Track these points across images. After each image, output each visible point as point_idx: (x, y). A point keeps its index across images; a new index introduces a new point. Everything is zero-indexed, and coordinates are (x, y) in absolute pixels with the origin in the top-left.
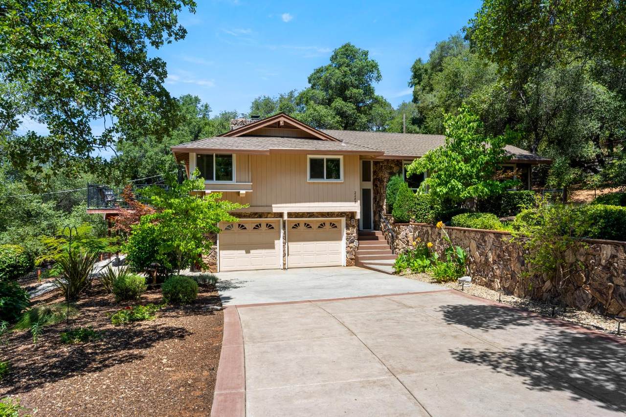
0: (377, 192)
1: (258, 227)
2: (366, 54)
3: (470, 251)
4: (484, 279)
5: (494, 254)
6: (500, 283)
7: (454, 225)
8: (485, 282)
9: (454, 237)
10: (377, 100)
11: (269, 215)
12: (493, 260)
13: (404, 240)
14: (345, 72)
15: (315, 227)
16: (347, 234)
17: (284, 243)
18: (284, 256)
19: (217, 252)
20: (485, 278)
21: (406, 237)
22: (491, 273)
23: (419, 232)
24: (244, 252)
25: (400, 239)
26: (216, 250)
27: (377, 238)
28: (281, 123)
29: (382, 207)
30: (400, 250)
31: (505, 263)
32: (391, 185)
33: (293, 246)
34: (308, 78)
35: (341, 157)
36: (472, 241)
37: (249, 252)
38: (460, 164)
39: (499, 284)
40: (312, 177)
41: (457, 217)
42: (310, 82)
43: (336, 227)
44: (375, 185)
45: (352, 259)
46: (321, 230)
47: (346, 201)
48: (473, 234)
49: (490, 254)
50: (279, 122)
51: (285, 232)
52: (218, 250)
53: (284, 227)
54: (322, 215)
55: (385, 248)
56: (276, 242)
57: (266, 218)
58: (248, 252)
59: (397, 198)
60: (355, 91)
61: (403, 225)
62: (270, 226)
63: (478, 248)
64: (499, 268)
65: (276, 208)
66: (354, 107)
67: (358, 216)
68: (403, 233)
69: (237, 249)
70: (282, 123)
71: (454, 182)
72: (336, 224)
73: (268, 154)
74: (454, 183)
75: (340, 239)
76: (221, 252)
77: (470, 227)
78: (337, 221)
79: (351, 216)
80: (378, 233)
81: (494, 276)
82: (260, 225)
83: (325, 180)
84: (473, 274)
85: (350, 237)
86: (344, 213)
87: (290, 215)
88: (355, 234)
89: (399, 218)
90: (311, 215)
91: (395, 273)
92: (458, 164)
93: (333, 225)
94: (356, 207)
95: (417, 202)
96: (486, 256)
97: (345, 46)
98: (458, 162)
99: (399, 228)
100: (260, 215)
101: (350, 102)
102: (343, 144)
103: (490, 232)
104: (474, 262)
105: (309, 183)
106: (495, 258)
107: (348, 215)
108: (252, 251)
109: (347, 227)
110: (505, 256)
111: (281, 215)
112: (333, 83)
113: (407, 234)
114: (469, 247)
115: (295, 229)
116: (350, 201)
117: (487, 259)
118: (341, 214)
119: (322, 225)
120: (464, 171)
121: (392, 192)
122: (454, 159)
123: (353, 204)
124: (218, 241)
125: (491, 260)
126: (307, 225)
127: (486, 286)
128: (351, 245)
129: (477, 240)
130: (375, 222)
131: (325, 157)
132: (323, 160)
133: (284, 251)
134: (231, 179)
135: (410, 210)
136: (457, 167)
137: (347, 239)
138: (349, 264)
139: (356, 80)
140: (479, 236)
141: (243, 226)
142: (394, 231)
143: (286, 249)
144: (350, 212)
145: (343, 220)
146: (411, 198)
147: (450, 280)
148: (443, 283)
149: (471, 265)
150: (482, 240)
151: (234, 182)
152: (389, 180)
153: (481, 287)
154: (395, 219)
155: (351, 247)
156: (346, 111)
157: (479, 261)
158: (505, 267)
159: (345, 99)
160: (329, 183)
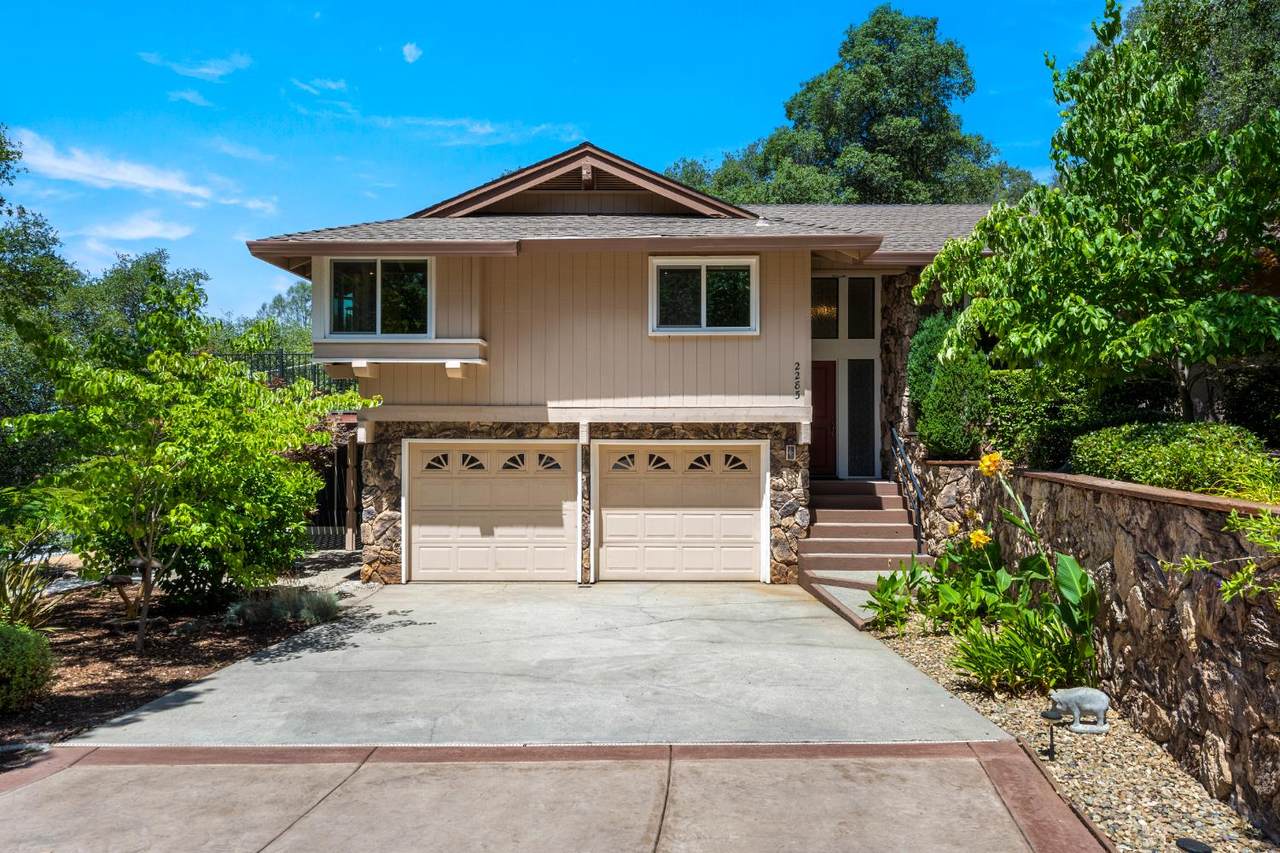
0: (889, 369)
1: (515, 462)
2: (930, 26)
3: (1113, 577)
4: (1162, 713)
5: (1202, 608)
6: (1231, 756)
7: (1078, 469)
8: (1167, 729)
9: (1064, 514)
10: (961, 145)
11: (544, 431)
12: (1200, 637)
13: (954, 512)
14: (871, 76)
15: (679, 465)
16: (775, 488)
17: (586, 510)
18: (586, 546)
19: (399, 530)
20: (1169, 710)
21: (959, 502)
22: (1190, 696)
23: (982, 490)
24: (477, 531)
25: (939, 510)
26: (398, 524)
27: (877, 504)
28: (584, 172)
29: (898, 409)
30: (938, 542)
31: (1254, 667)
32: (921, 344)
33: (617, 520)
34: (786, 106)
35: (752, 262)
36: (1121, 537)
37: (491, 534)
38: (1100, 239)
39: (1225, 765)
40: (665, 320)
41: (1091, 438)
42: (789, 113)
43: (743, 467)
44: (885, 349)
45: (789, 563)
46: (696, 473)
47: (766, 393)
48: (1123, 509)
49: (1187, 606)
50: (580, 169)
51: (589, 479)
52: (403, 525)
53: (586, 464)
54: (700, 431)
55: (896, 532)
56: (566, 505)
57: (536, 437)
58: (487, 532)
59: (935, 381)
60: (898, 121)
61: (950, 466)
62: (548, 462)
63: (1142, 569)
64: (1224, 682)
65: (558, 412)
66: (895, 164)
67: (805, 438)
68: (948, 491)
69: (459, 524)
70: (586, 174)
71: (1073, 305)
72: (744, 459)
73: (513, 252)
74: (1074, 310)
75: (756, 504)
76: (415, 529)
77: (1128, 478)
78: (747, 450)
79: (783, 434)
80: (885, 489)
81: (1203, 715)
82: (522, 457)
83: (704, 331)
84: (1125, 675)
85: (785, 498)
86: (767, 426)
87: (598, 430)
88: (798, 491)
89: (937, 444)
90: (665, 431)
91: (872, 626)
92: (1092, 238)
93: (734, 462)
94: (796, 409)
95: (1003, 394)
96: (1173, 611)
97: (875, 14)
98: (1093, 231)
99: (936, 475)
100: (519, 431)
101: (884, 152)
102: (760, 223)
103: (1187, 505)
104: (1128, 626)
105: (655, 339)
106: (1210, 630)
107: (777, 433)
108: (498, 531)
109: (776, 469)
110: (1253, 631)
111: (572, 430)
112: (840, 107)
113: (960, 493)
114: (1110, 559)
115: (620, 471)
116: (780, 393)
117: (1174, 629)
118: (756, 431)
119: (701, 462)
120: (1121, 266)
121: (924, 365)
122: (1072, 218)
123: (789, 400)
124: (404, 501)
125: (1189, 633)
126: (658, 462)
127: (1171, 750)
128: (786, 521)
129: (1138, 532)
130: (884, 454)
131: (703, 262)
132: (696, 271)
133: (585, 531)
134: (423, 330)
135: (977, 420)
136: (1088, 249)
137: (773, 503)
138: (779, 577)
139: (901, 95)
140: (1144, 519)
141: (473, 460)
142: (924, 483)
143: (592, 526)
144: (783, 425)
145: (765, 445)
146: (979, 382)
147: (1030, 687)
148: (1000, 697)
149: (1118, 639)
150: (1156, 535)
151: (430, 337)
152: (918, 328)
153: (1147, 745)
154: (928, 447)
155: (787, 529)
156: (872, 176)
157: (1144, 627)
158: (1253, 685)
159: (871, 145)
160: (717, 338)
